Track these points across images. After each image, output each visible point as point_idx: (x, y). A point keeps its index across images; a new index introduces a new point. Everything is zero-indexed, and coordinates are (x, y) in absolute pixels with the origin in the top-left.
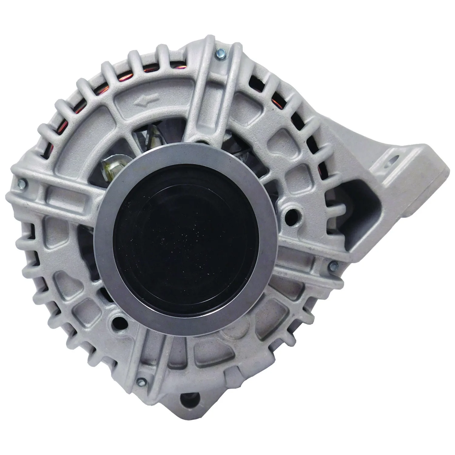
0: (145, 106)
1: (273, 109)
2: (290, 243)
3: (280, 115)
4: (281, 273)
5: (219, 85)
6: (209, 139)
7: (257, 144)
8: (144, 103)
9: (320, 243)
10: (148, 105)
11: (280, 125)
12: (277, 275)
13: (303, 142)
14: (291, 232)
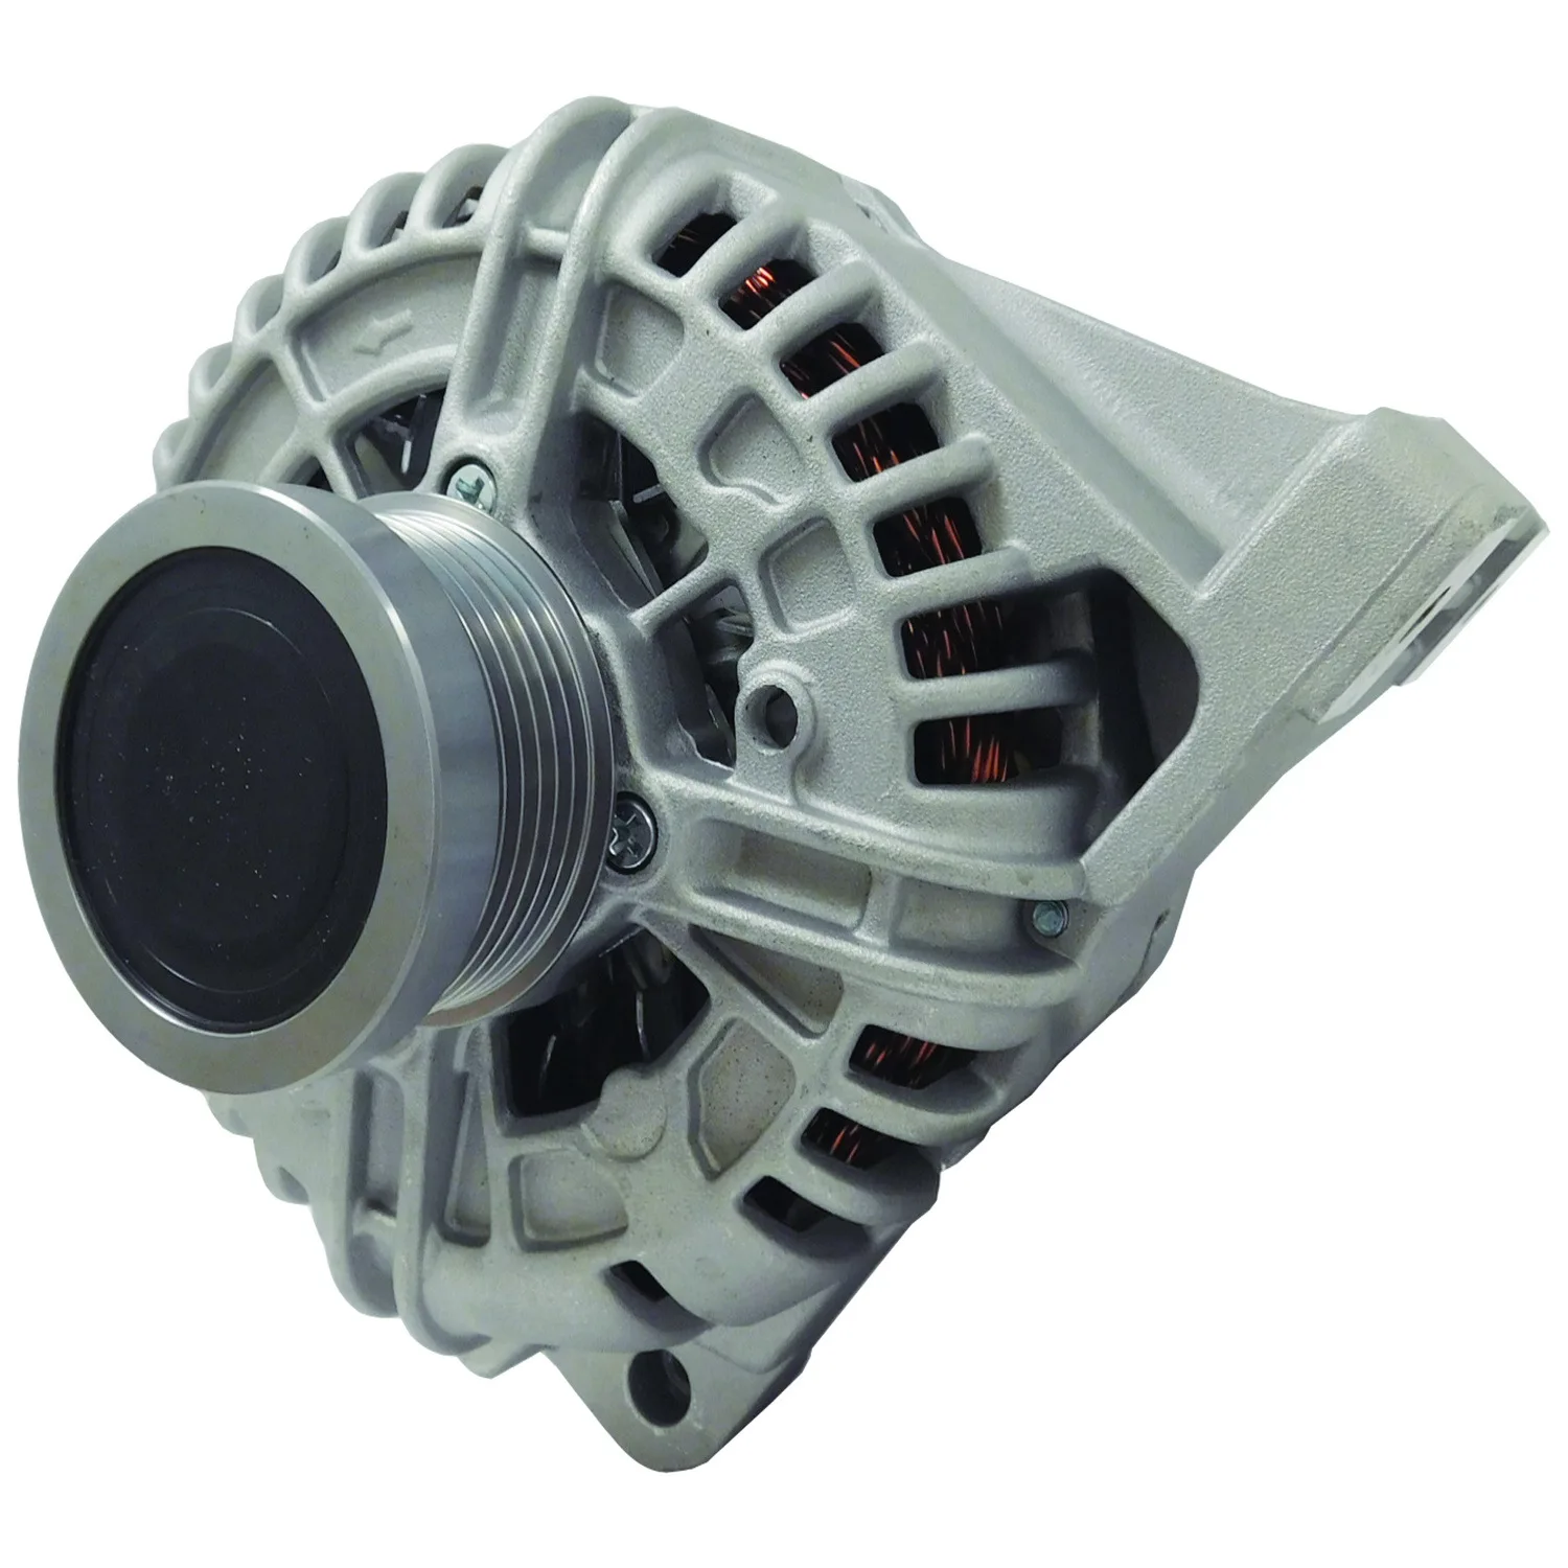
0: (376, 353)
1: (708, 332)
2: (746, 813)
3: (730, 351)
4: (724, 920)
5: (547, 264)
6: (488, 450)
7: (665, 456)
8: (374, 345)
9: (879, 815)
10: (385, 348)
11: (732, 383)
12: (711, 927)
13: (804, 440)
14: (765, 772)
